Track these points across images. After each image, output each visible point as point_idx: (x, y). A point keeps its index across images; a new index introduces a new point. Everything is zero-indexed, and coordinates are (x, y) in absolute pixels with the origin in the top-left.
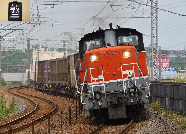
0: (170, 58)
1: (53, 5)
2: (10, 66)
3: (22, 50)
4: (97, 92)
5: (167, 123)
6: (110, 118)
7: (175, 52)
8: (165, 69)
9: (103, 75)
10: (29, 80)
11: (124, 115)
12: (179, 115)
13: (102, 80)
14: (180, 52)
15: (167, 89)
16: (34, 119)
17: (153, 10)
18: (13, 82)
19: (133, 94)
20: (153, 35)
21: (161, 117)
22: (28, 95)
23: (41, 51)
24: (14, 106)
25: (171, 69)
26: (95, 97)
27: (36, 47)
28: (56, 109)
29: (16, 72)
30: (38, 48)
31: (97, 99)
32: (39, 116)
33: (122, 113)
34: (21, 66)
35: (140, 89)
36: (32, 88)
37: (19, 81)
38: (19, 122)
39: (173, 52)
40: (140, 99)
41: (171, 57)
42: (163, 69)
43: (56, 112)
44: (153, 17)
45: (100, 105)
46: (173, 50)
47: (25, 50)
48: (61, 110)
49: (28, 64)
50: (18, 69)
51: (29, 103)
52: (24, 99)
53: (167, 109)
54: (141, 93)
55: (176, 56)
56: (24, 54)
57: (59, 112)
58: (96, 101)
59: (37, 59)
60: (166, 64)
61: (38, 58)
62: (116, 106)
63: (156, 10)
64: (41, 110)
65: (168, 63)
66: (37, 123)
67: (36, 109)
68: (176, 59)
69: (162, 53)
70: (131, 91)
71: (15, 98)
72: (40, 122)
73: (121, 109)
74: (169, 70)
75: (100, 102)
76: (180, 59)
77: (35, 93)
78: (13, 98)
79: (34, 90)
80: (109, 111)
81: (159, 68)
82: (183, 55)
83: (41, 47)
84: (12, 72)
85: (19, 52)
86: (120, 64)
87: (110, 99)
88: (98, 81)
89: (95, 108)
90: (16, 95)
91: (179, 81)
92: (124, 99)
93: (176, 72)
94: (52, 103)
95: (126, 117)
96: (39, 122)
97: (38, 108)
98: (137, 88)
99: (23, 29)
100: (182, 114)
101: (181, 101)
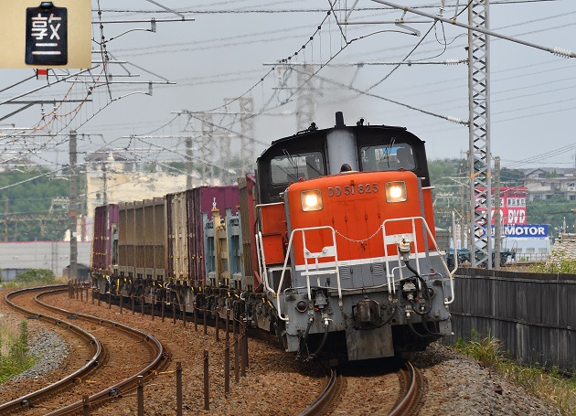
0: (530, 193)
1: (153, 22)
2: (12, 219)
3: (53, 168)
4: (320, 289)
5: (520, 404)
6: (352, 356)
7: (545, 174)
8: (513, 229)
9: (335, 245)
10: (74, 267)
11: (386, 350)
12: (561, 379)
13: (332, 259)
14: (562, 175)
15: (521, 294)
16: (90, 392)
17: (474, 37)
18: (23, 273)
19: (411, 297)
20: (475, 122)
21: (499, 387)
22: (71, 316)
23: (113, 171)
24: (25, 351)
25: (533, 231)
26: (315, 302)
27: (98, 160)
28: (162, 358)
29: (31, 240)
30: (104, 164)
31: (317, 306)
32: (107, 381)
33: (382, 345)
34: (50, 222)
35: (430, 283)
36: (84, 293)
37: (44, 268)
38: (41, 401)
39: (540, 176)
40: (428, 309)
41: (532, 190)
42: (507, 228)
43: (161, 370)
44: (474, 60)
45: (327, 323)
46: (539, 169)
47: (60, 167)
48: (177, 363)
49: (73, 214)
50: (39, 230)
51: (76, 341)
52: (57, 329)
53: (521, 360)
54: (432, 294)
55: (548, 188)
56: (57, 183)
57: (171, 371)
58: (316, 312)
59: (102, 197)
60: (516, 213)
61: (105, 194)
62: (366, 327)
63: (483, 37)
64: (112, 363)
65: (523, 212)
66: (100, 405)
67: (97, 359)
68: (549, 197)
69: (502, 180)
70: (407, 287)
71: (30, 323)
72: (109, 401)
73: (381, 336)
74: (526, 233)
75: (326, 315)
76: (562, 199)
77: (95, 308)
78: (24, 325)
79: (90, 299)
80: (349, 340)
81: (493, 226)
82: (571, 185)
83: (111, 158)
84: (19, 240)
85: (42, 177)
86: (380, 218)
87: (353, 307)
88: (321, 260)
89: (314, 330)
90: (31, 316)
91: (559, 269)
92: (388, 309)
93: (547, 238)
94: (148, 339)
95: (392, 355)
96: (107, 401)
97: (104, 358)
98: (421, 280)
99: (54, 102)
100: (569, 377)
101: (565, 332)
